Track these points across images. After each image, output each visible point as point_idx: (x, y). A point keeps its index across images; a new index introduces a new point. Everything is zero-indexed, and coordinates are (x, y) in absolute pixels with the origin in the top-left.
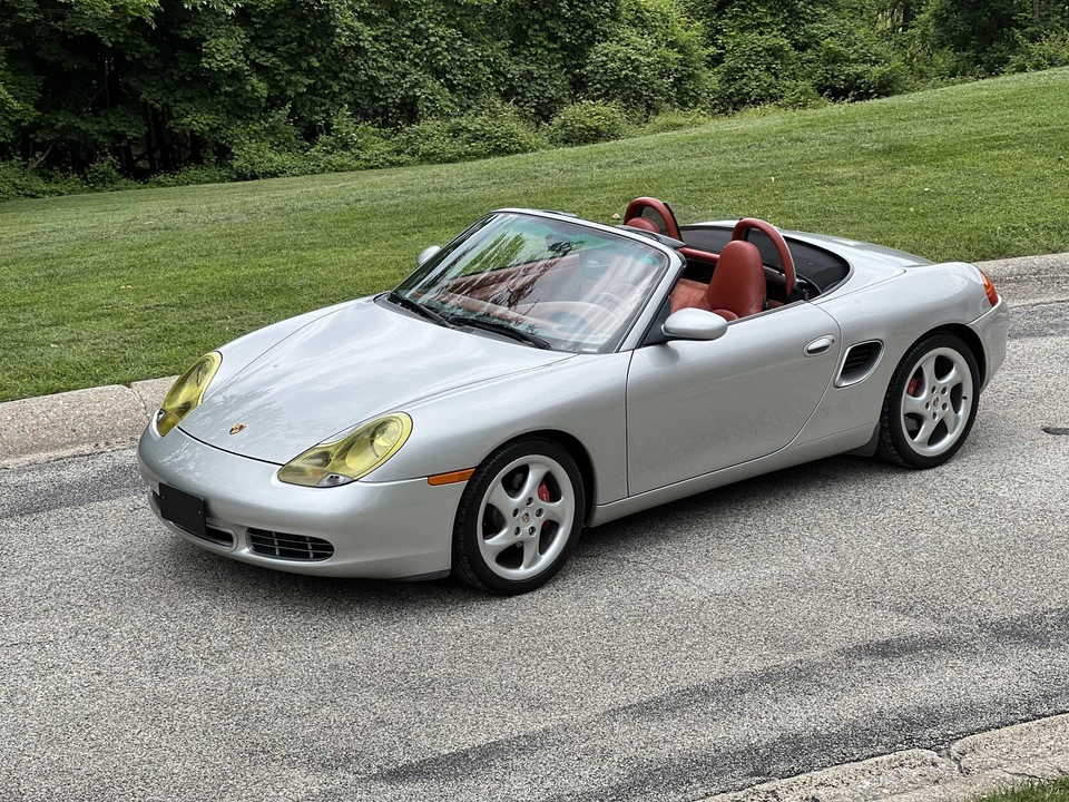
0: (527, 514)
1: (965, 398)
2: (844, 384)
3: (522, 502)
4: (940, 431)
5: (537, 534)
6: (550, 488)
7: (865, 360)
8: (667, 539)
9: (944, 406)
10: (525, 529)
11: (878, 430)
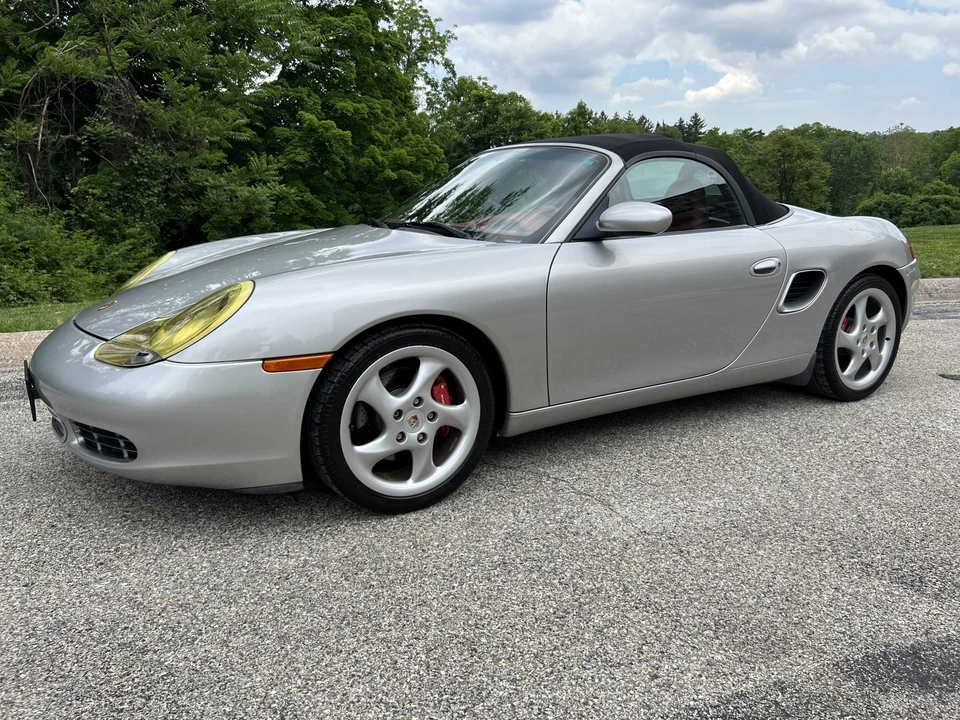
0: (415, 418)
1: (888, 339)
2: (786, 311)
3: (408, 402)
4: (866, 367)
5: (429, 442)
6: (448, 387)
7: (804, 290)
8: (596, 453)
9: (872, 344)
10: (412, 436)
11: (814, 360)
